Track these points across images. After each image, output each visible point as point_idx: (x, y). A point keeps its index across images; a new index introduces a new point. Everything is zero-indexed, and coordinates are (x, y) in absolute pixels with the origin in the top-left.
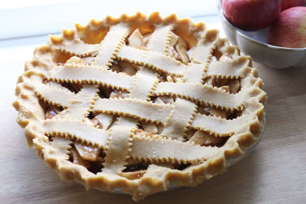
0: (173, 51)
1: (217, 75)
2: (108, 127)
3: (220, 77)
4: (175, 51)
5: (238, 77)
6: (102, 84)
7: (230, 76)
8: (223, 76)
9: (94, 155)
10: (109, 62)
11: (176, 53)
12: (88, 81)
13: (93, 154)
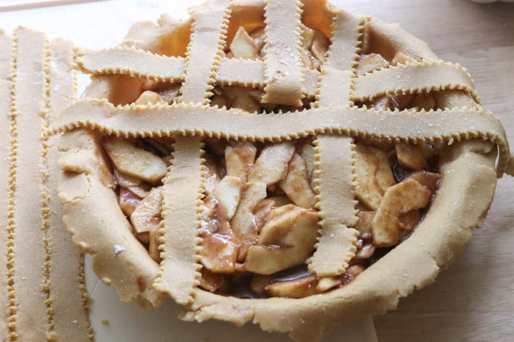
0: (310, 57)
1: (394, 91)
2: (236, 209)
3: (400, 92)
4: (313, 58)
5: (430, 89)
6: (209, 133)
7: (416, 88)
8: (404, 90)
9: (229, 262)
10: (208, 91)
11: (315, 60)
12: (182, 132)
13: (227, 261)
